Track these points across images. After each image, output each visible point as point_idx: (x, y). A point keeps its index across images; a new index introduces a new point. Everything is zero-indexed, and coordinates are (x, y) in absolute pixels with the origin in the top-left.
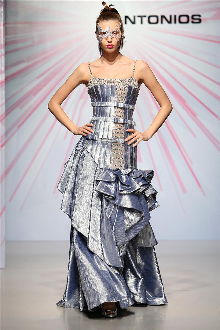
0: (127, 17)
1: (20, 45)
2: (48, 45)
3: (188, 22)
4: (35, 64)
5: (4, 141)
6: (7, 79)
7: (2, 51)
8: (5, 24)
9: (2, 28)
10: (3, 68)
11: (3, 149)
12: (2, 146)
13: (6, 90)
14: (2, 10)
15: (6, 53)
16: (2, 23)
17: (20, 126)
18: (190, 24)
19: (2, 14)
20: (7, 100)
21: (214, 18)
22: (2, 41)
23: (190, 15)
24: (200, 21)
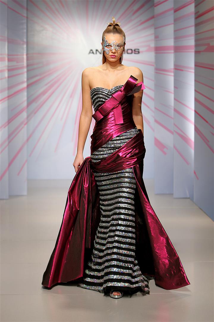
0: (97, 50)
1: (35, 66)
2: (52, 66)
3: (132, 53)
4: (44, 77)
5: (26, 122)
6: (28, 86)
7: (25, 70)
8: (27, 54)
9: (25, 57)
10: (25, 80)
11: (26, 126)
12: (25, 125)
13: (28, 92)
14: (25, 46)
15: (28, 71)
16: (25, 54)
17: (35, 113)
18: (133, 54)
19: (25, 49)
20: (28, 98)
21: (147, 51)
22: (25, 64)
23: (133, 49)
24: (139, 52)
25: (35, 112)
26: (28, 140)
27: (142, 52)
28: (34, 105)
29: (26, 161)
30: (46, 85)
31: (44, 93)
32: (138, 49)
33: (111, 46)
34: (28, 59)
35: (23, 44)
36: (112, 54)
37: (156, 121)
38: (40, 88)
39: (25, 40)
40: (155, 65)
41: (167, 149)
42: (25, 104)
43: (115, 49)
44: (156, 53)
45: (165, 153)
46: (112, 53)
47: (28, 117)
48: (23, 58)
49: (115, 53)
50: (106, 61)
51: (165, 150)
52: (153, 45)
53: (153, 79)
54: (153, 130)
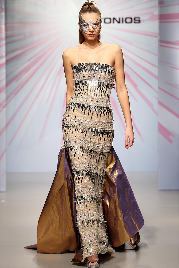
1: (16, 38)
3: (131, 22)
4: (26, 51)
5: (5, 104)
6: (8, 61)
7: (4, 42)
8: (6, 24)
9: (4, 26)
10: (4, 54)
11: (5, 109)
12: (4, 107)
13: (7, 69)
14: (3, 14)
15: (7, 44)
16: (4, 23)
17: (16, 94)
18: (133, 23)
19: (4, 17)
20: (7, 76)
21: (149, 19)
22: (4, 36)
23: (133, 18)
24: (140, 21)
25: (16, 92)
26: (7, 125)
27: (144, 21)
28: (15, 85)
29: (6, 150)
30: (29, 60)
31: (26, 70)
32: (139, 18)
33: (89, 25)
34: (6, 30)
35: (1, 12)
36: (90, 33)
37: (160, 103)
38: (22, 64)
39: (4, 7)
40: (159, 37)
41: (173, 136)
42: (4, 83)
43: (93, 28)
44: (160, 22)
45: (171, 142)
46: (90, 31)
47: (7, 98)
48: (1, 28)
49: (93, 31)
50: (85, 40)
51: (171, 137)
52: (156, 12)
53: (157, 52)
54: (157, 114)
